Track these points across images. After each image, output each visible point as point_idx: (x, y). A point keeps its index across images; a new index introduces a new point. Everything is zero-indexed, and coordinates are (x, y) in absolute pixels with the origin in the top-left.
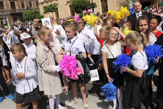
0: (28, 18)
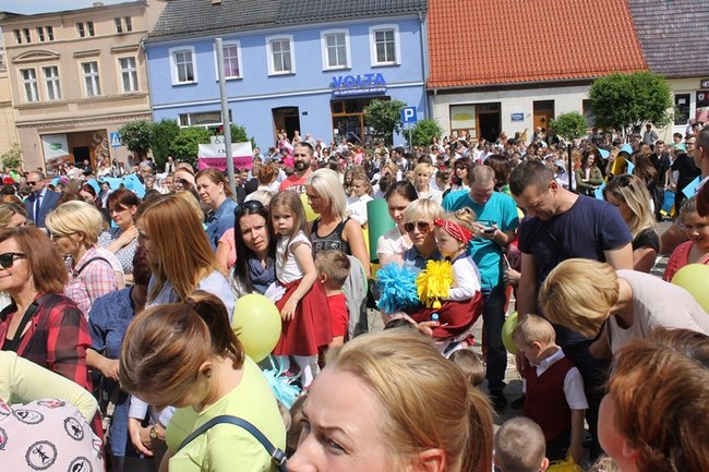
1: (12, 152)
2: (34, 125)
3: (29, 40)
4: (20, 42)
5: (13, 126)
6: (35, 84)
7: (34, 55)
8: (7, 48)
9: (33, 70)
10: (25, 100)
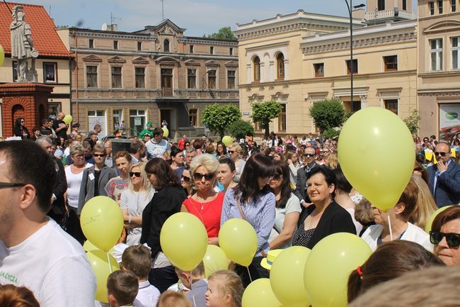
0: (213, 122)
1: (411, 118)
2: (434, 94)
3: (441, 11)
4: (432, 13)
5: (414, 93)
6: (441, 53)
7: (444, 25)
8: (420, 20)
9: (441, 40)
10: (429, 69)
